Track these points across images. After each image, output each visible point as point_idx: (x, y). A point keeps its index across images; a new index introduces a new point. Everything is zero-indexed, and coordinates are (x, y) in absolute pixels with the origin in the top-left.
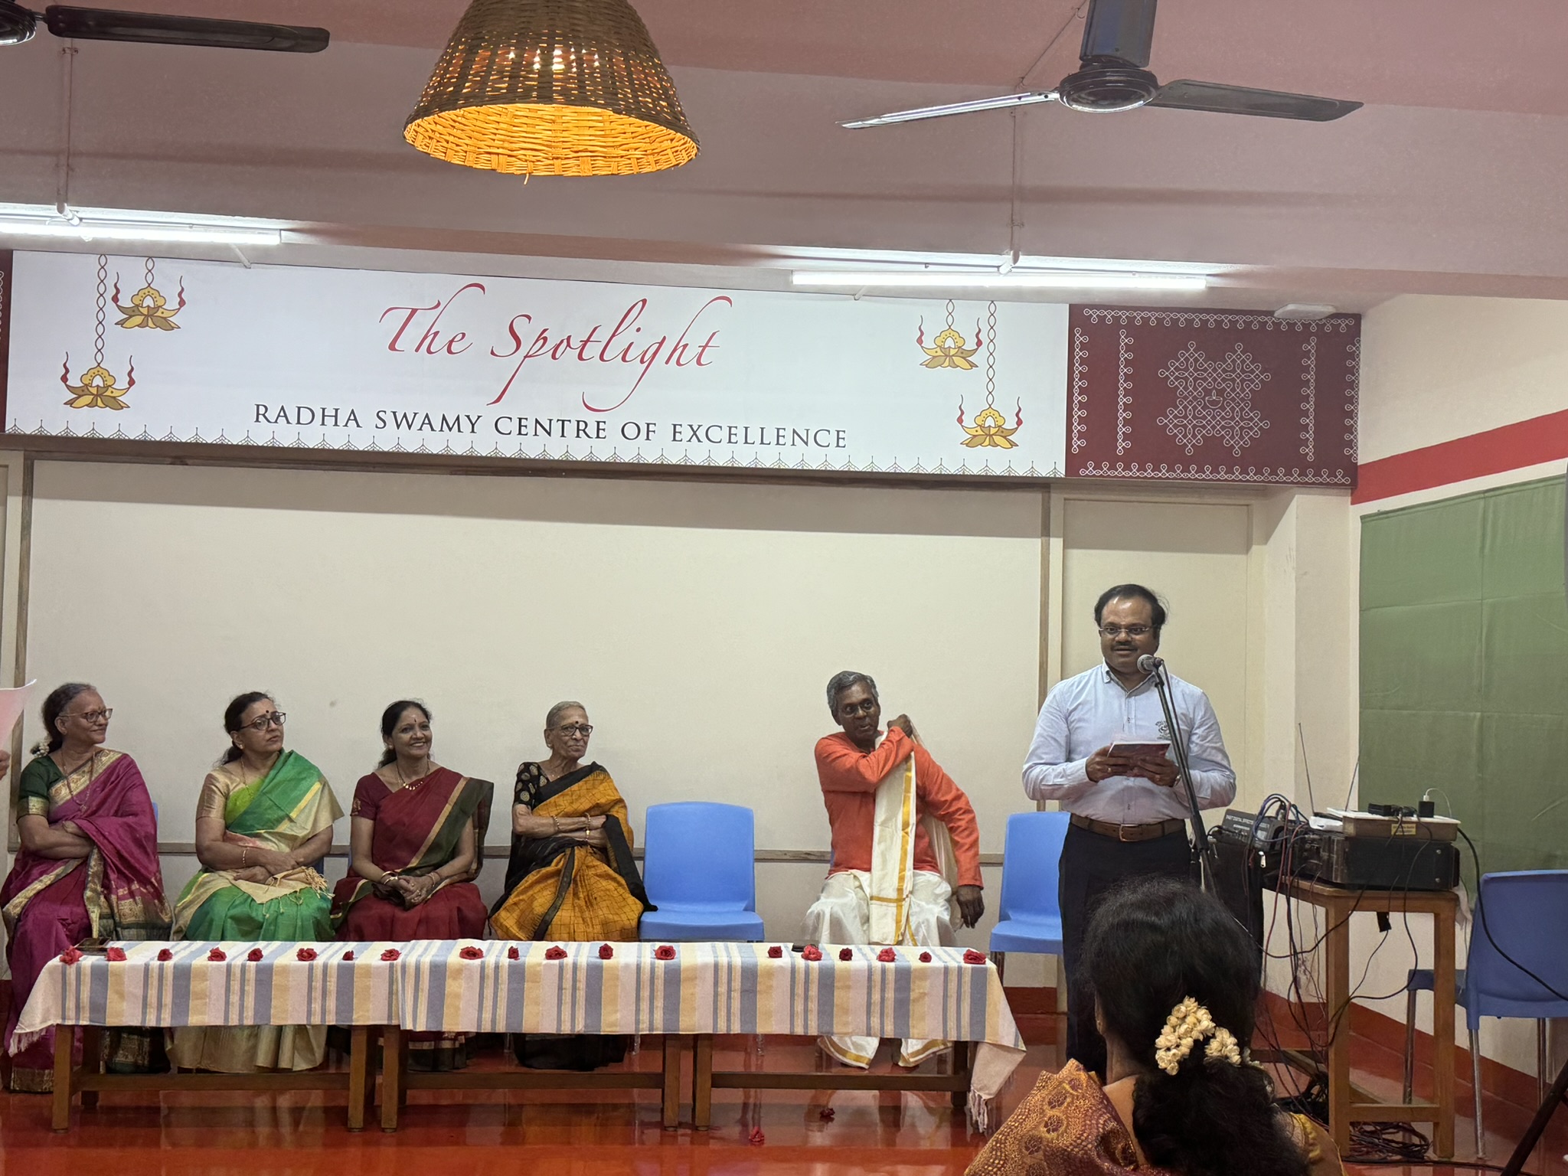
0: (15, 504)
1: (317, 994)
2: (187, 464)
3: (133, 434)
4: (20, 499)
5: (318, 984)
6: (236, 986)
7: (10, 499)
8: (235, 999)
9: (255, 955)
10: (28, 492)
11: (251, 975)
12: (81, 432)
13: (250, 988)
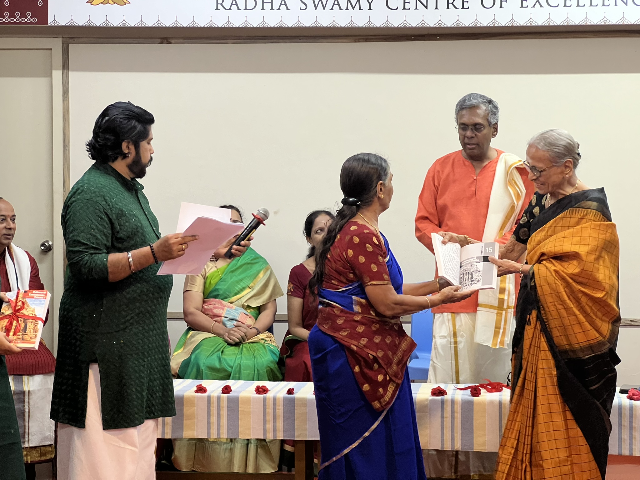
0: (57, 75)
1: (270, 417)
2: (171, 43)
3: (133, 22)
4: (61, 72)
5: (270, 411)
6: (214, 410)
7: (54, 72)
8: (214, 419)
9: (227, 390)
10: (66, 66)
11: (224, 404)
12: (98, 22)
13: (224, 413)
